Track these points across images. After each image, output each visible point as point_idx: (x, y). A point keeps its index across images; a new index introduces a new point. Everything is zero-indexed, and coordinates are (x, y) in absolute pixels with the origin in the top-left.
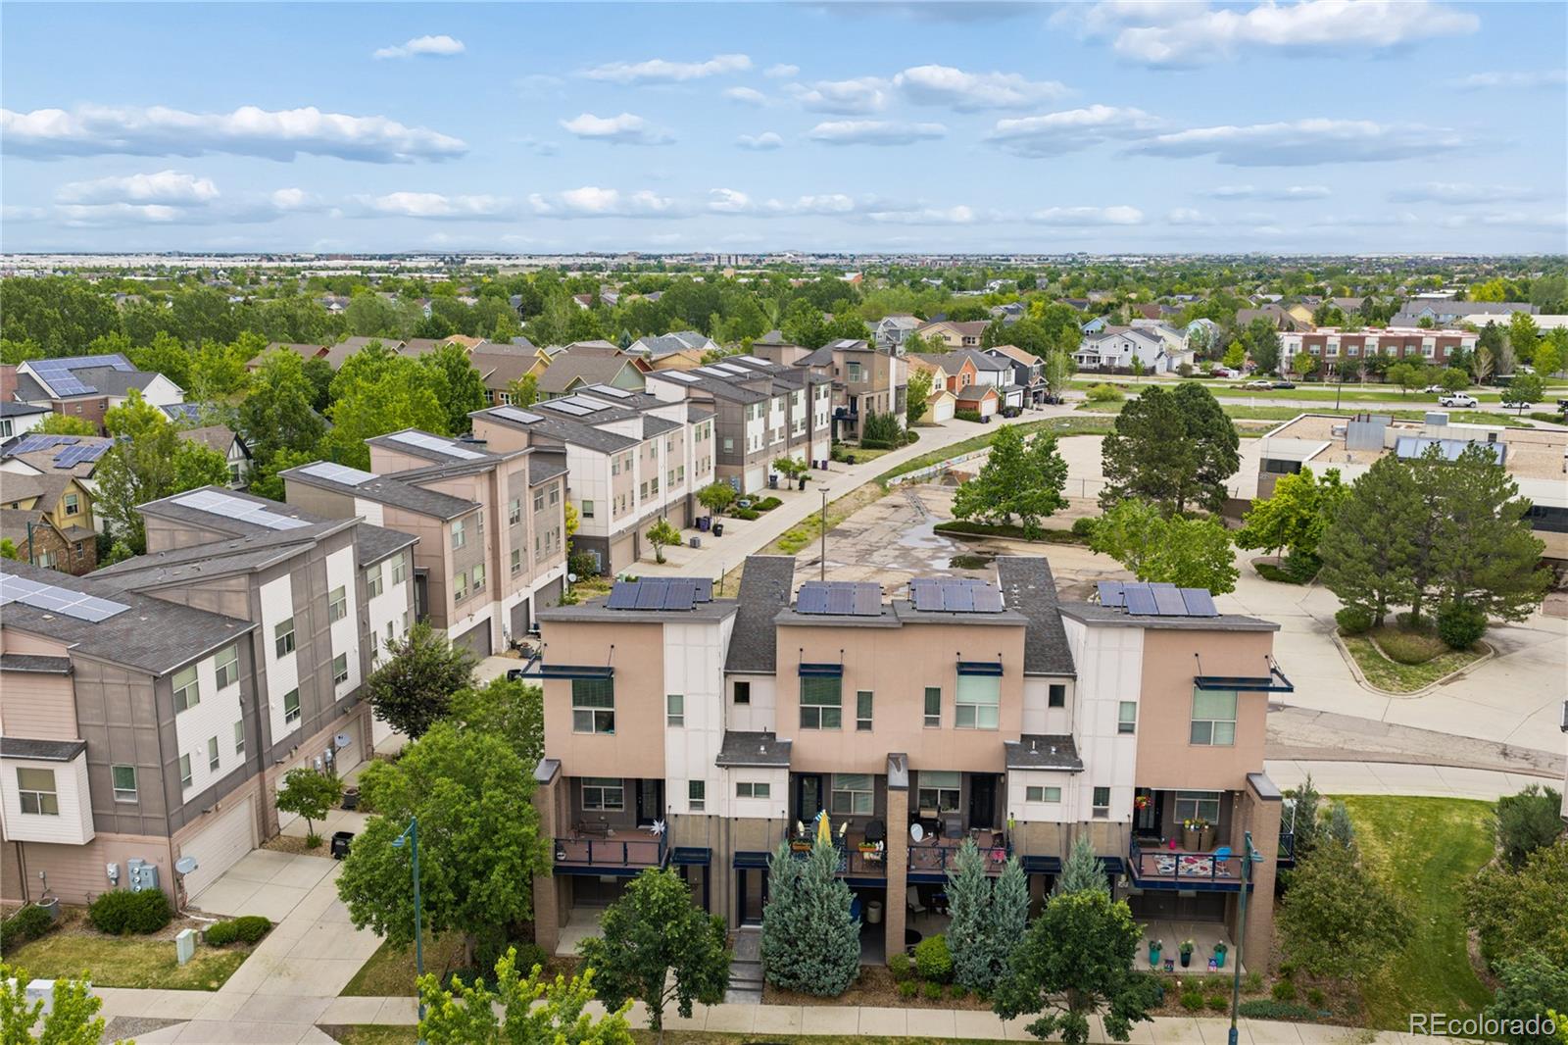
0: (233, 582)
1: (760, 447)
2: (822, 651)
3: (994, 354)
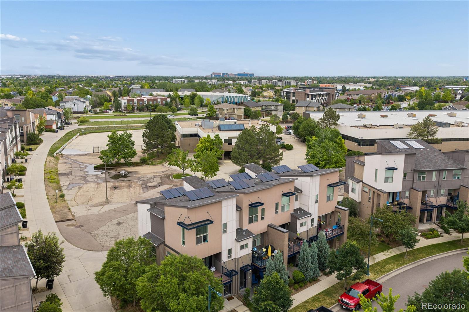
1: (9, 148)
2: (254, 199)
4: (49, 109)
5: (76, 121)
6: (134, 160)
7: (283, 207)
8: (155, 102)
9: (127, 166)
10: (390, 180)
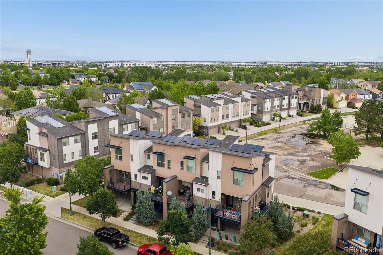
1: (269, 110)
2: (161, 149)
7: (188, 168)
10: (363, 209)
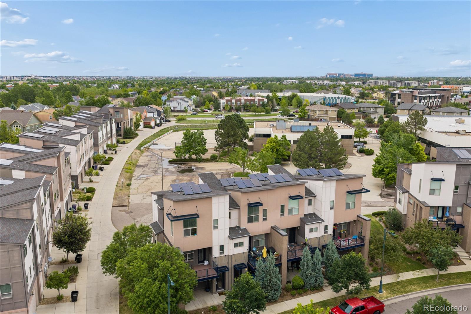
0: (24, 205)
1: (102, 141)
2: (254, 199)
3: (149, 107)
4: (151, 107)
5: (175, 119)
6: (204, 157)
7: (291, 211)
8: (252, 102)
9: (198, 162)
10: (437, 192)
